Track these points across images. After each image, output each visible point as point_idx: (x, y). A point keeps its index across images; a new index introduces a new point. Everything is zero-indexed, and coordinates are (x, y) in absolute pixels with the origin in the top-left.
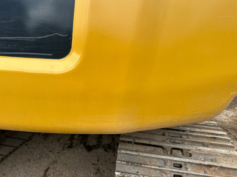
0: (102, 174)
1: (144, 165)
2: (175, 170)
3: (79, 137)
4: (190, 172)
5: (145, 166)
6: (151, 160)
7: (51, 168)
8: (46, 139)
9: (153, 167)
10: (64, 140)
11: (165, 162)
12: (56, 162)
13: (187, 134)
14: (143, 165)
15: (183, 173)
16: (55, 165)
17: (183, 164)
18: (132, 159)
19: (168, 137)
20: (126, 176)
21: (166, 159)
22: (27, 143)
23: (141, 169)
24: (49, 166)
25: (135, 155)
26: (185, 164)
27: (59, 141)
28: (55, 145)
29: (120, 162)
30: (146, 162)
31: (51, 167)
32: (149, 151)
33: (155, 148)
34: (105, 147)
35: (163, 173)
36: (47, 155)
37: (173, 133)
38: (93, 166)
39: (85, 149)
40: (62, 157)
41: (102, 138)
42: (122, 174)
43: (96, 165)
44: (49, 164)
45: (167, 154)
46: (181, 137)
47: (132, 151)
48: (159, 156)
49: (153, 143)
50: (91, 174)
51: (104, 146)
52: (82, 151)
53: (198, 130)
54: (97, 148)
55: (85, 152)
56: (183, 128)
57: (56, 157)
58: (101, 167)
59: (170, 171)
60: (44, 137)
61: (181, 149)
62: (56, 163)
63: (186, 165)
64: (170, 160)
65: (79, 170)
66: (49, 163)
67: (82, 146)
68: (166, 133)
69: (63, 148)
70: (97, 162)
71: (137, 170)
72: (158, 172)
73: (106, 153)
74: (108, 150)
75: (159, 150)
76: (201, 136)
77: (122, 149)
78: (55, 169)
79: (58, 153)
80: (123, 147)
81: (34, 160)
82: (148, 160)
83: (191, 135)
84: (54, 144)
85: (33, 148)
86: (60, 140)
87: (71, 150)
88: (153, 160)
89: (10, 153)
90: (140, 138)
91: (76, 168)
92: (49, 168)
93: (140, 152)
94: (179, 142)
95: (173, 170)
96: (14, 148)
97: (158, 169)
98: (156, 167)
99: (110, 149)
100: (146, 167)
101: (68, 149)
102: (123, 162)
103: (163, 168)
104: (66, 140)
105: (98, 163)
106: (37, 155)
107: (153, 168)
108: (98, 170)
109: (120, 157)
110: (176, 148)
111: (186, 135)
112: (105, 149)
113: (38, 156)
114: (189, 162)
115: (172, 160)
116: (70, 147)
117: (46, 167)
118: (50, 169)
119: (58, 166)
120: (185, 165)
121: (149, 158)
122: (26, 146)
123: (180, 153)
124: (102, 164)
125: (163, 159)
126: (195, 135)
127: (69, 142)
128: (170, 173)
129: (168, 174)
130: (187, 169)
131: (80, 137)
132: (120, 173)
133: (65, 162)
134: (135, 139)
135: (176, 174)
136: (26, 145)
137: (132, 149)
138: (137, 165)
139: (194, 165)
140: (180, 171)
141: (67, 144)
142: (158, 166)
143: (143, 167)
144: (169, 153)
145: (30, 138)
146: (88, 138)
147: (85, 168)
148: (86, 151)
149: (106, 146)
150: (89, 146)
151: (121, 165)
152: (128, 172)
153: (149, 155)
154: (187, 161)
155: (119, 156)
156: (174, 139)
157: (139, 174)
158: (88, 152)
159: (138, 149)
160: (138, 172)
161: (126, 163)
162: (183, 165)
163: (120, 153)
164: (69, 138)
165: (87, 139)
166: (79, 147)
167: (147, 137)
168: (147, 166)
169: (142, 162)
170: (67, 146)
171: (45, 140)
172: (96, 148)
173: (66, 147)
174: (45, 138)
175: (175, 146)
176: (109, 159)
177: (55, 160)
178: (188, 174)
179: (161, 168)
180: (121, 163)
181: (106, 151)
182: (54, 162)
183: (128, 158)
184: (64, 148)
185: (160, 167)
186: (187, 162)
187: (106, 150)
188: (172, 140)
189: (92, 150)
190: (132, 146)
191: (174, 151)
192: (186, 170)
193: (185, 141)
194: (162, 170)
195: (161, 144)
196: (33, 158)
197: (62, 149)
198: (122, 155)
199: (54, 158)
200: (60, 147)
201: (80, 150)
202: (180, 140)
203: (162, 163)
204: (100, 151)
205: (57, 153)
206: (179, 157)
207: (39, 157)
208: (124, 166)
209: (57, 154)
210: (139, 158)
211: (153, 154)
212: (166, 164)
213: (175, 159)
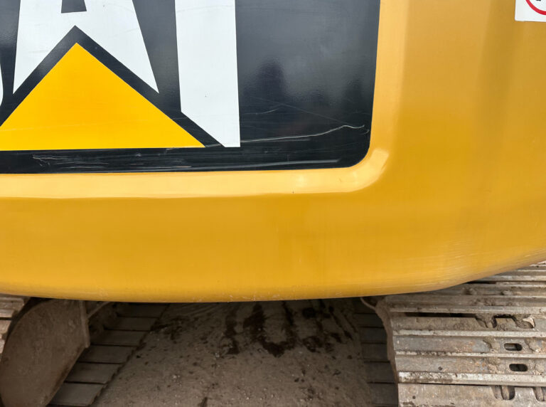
0: (322, 397)
1: (451, 353)
2: (511, 356)
3: (244, 327)
4: (540, 356)
5: (454, 354)
6: (461, 343)
7: (211, 399)
8: (177, 340)
9: (469, 355)
10: (217, 337)
11: (487, 343)
12: (217, 384)
13: (512, 288)
14: (449, 354)
15: (527, 359)
16: (218, 392)
17: (522, 342)
18: (424, 344)
19: (479, 297)
20: (421, 377)
21: (490, 337)
22: (138, 353)
23: (447, 362)
24: (204, 395)
25: (429, 336)
26: (526, 342)
27: (207, 342)
28: (200, 351)
29: (403, 353)
30: (451, 348)
31: (210, 396)
32: (454, 326)
33: (462, 319)
34: (308, 343)
35: (489, 363)
36: (191, 373)
37: (485, 289)
38: (295, 383)
39: (266, 351)
40: (224, 373)
41: (296, 326)
42: (414, 375)
43: (303, 381)
44: (204, 391)
45: (487, 327)
46: (502, 294)
47: (421, 330)
48: (476, 334)
49: (456, 311)
50: (299, 401)
51: (305, 342)
52: (263, 358)
53: (528, 278)
54: (293, 347)
55: (271, 359)
56: (498, 278)
57: (214, 375)
58: (315, 384)
59: (501, 358)
60: (170, 335)
61: (512, 314)
62: (216, 387)
63: (530, 344)
64: (497, 338)
65: (272, 396)
66: (202, 389)
67: (258, 346)
68: (471, 290)
69: (220, 354)
70: (302, 375)
71: (438, 366)
72: (478, 363)
73: (315, 355)
74: (317, 349)
75: (471, 321)
76: (540, 288)
77: (399, 329)
78: (220, 399)
79: (215, 366)
80: (401, 325)
81: (169, 386)
82: (456, 344)
83: (520, 288)
84: (196, 349)
85: (156, 363)
86: (208, 340)
87: (239, 358)
88: (465, 341)
89: (114, 377)
90: (428, 305)
91: (263, 392)
92: (206, 399)
93: (435, 329)
94: (501, 303)
95: (508, 356)
96: (117, 366)
97: (478, 358)
98: (474, 355)
99: (320, 346)
100: (455, 357)
101: (232, 356)
102: (409, 353)
103: (488, 355)
104: (220, 338)
105: (306, 376)
106: (171, 375)
107: (468, 357)
108: (312, 391)
109: (401, 345)
110: (502, 314)
111: (511, 290)
112: (309, 348)
113: (175, 377)
114: (534, 338)
115: (503, 338)
116: (234, 350)
117: (199, 397)
118: (209, 401)
119: (223, 392)
120: (528, 344)
121: (455, 340)
122: (139, 359)
123: (511, 323)
124: (314, 379)
125: (484, 339)
126: (527, 288)
127: (227, 341)
128: (503, 361)
129: (500, 364)
130: (532, 351)
131: (248, 328)
132: (408, 374)
133: (235, 382)
134: (420, 307)
135: (514, 362)
136: (138, 357)
137: (419, 327)
138: (438, 355)
139: (543, 342)
140: (522, 356)
141: (225, 346)
142: (476, 352)
143: (450, 357)
144: (490, 325)
145: (141, 341)
146: (264, 329)
147: (282, 390)
148: (272, 356)
149: (310, 340)
150: (272, 344)
151: (405, 358)
152: (423, 370)
153: (456, 333)
154: (531, 336)
155: (397, 343)
156: (491, 299)
157: (444, 370)
158: (275, 356)
159: (430, 326)
160: (441, 369)
161: (415, 354)
162: (523, 346)
163: (399, 337)
164: (226, 333)
165: (264, 331)
166: (253, 348)
167: (440, 301)
168: (458, 355)
169: (445, 348)
170: (226, 349)
171: (175, 343)
172: (290, 348)
173: (225, 353)
174: (172, 338)
175: (499, 311)
176: (324, 365)
177: (213, 382)
178: (537, 359)
179: (484, 355)
180: (405, 356)
181: (313, 351)
182: (213, 385)
183: (415, 344)
184: (223, 355)
185: (482, 353)
186: (529, 338)
187: (312, 348)
188: (489, 302)
189: (283, 353)
190: (417, 321)
191: (499, 321)
192: (532, 353)
193: (514, 299)
194: (486, 358)
195: (472, 311)
196: (165, 382)
197: (218, 356)
198: (403, 339)
199: (209, 378)
200: (214, 354)
201: (257, 355)
202: (504, 299)
203: (484, 346)
204: (301, 353)
205: (213, 366)
206: (513, 331)
207: (176, 379)
208: (412, 359)
209: (214, 368)
210: (436, 342)
211: (463, 330)
212: (491, 347)
213: (507, 334)
